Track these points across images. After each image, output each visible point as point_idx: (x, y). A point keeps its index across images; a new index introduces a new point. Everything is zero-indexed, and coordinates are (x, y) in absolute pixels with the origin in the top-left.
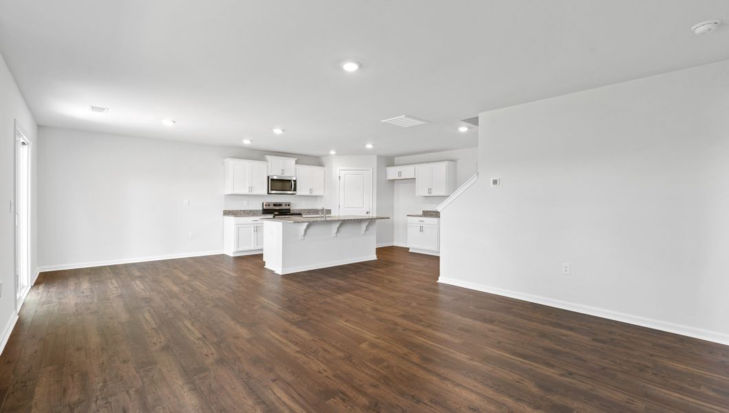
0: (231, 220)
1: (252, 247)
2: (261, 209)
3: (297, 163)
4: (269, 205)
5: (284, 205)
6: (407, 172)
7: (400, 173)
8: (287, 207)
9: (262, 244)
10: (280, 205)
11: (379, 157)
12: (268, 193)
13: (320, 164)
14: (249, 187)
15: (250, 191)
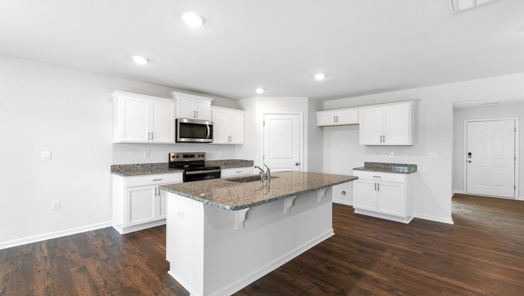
0: (120, 180)
1: (152, 218)
2: (168, 162)
3: (213, 104)
4: (178, 157)
5: (196, 156)
6: (346, 116)
7: (336, 119)
8: (201, 159)
9: (165, 213)
10: (192, 156)
11: (310, 99)
12: (176, 141)
13: (239, 108)
14: (149, 133)
15: (151, 138)
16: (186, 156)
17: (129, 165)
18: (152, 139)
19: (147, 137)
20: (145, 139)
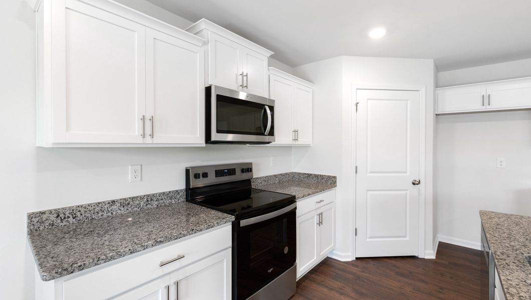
2: (184, 188)
3: (270, 62)
4: (207, 175)
5: (238, 172)
10: (231, 171)
12: (206, 140)
14: (143, 119)
15: (148, 131)
16: (220, 172)
17: (86, 207)
18: (152, 136)
19: (138, 131)
20: (132, 136)
